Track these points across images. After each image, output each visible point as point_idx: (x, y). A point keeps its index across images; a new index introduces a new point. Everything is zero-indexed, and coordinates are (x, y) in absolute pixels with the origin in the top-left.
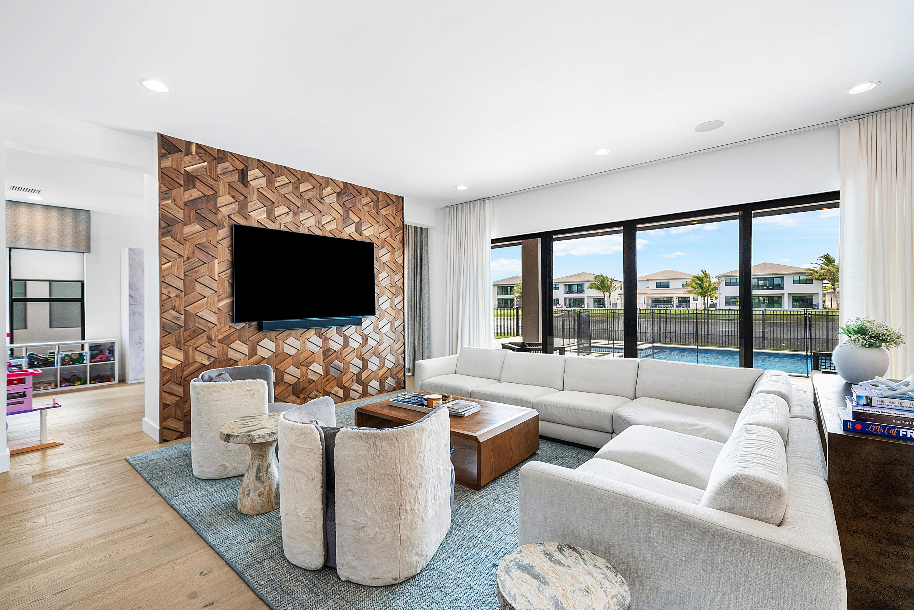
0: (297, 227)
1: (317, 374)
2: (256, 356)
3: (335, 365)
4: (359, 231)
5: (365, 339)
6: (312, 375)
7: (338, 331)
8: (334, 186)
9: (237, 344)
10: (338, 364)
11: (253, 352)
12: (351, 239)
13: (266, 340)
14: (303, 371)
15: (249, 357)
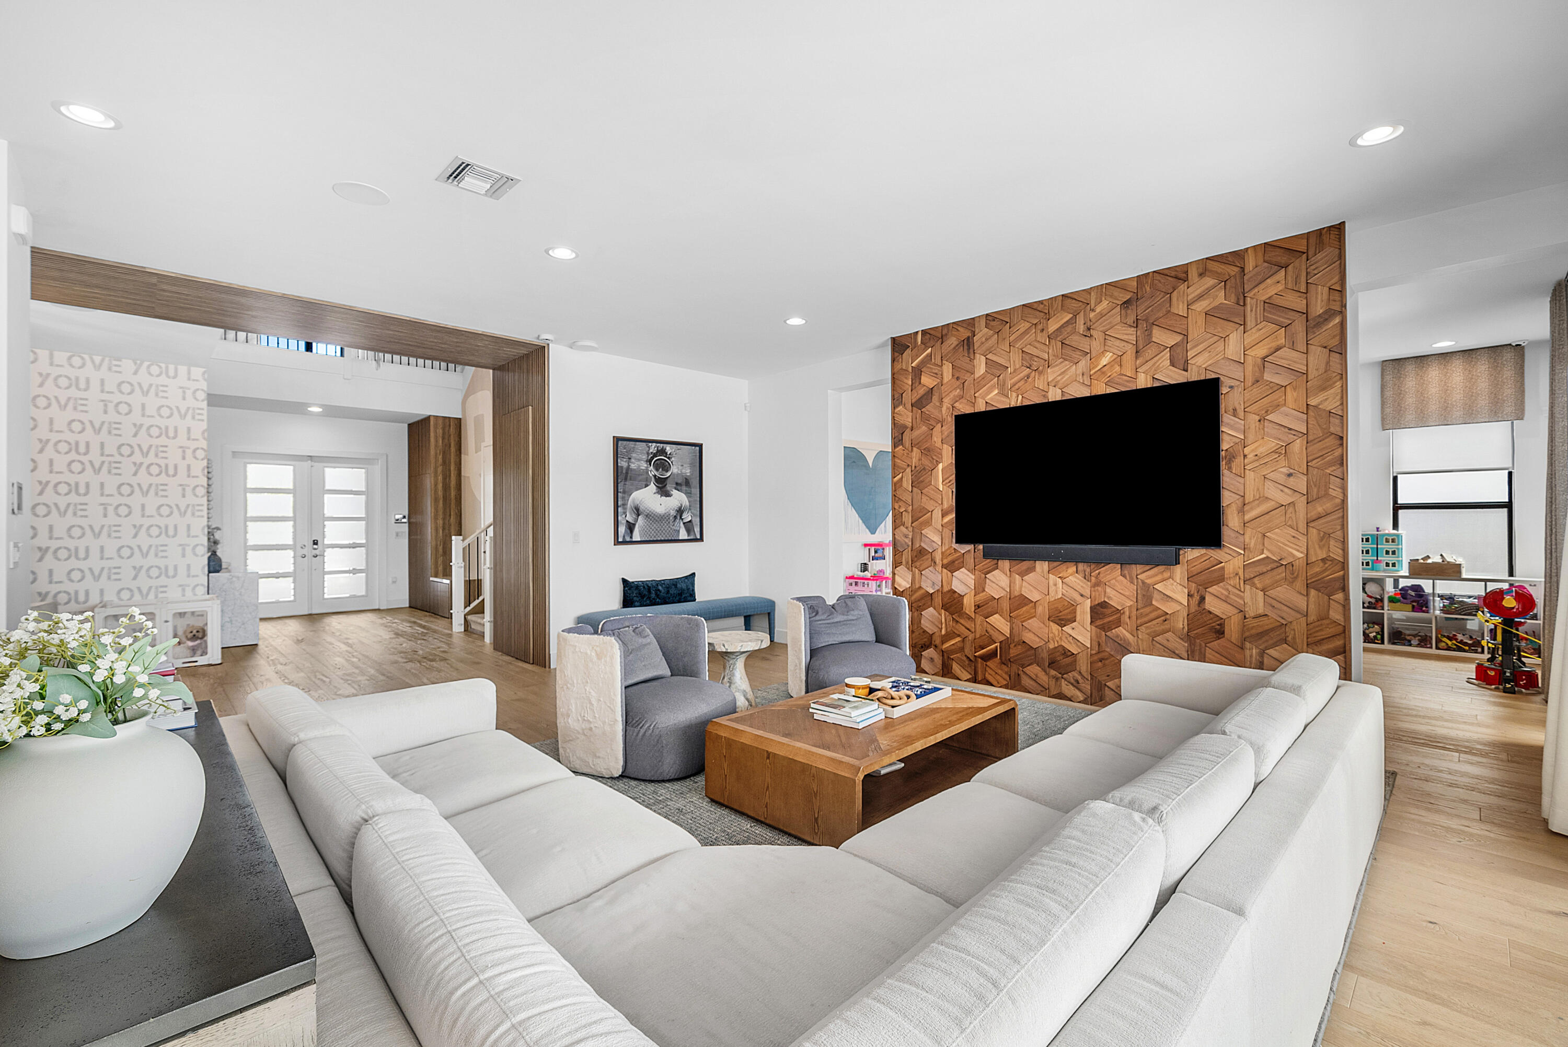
0: (1044, 393)
1: (1079, 644)
2: (984, 593)
3: (1118, 636)
4: (1179, 360)
5: (1197, 597)
6: (1070, 643)
7: (1126, 572)
8: (1116, 294)
9: (962, 572)
10: (1124, 635)
11: (980, 587)
12: (1157, 384)
13: (996, 572)
14: (1054, 631)
15: (975, 592)
